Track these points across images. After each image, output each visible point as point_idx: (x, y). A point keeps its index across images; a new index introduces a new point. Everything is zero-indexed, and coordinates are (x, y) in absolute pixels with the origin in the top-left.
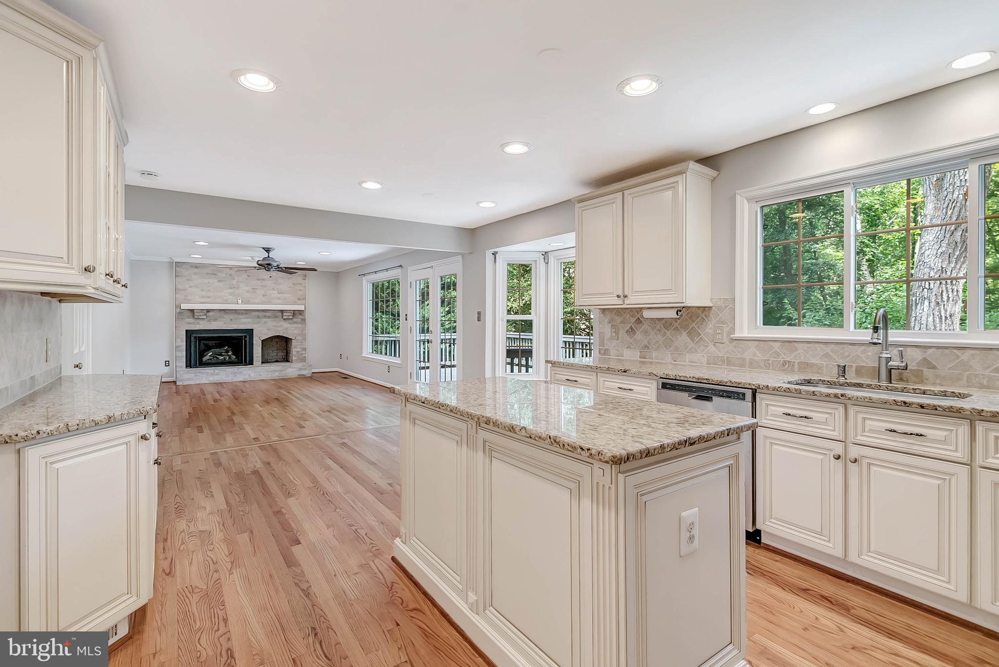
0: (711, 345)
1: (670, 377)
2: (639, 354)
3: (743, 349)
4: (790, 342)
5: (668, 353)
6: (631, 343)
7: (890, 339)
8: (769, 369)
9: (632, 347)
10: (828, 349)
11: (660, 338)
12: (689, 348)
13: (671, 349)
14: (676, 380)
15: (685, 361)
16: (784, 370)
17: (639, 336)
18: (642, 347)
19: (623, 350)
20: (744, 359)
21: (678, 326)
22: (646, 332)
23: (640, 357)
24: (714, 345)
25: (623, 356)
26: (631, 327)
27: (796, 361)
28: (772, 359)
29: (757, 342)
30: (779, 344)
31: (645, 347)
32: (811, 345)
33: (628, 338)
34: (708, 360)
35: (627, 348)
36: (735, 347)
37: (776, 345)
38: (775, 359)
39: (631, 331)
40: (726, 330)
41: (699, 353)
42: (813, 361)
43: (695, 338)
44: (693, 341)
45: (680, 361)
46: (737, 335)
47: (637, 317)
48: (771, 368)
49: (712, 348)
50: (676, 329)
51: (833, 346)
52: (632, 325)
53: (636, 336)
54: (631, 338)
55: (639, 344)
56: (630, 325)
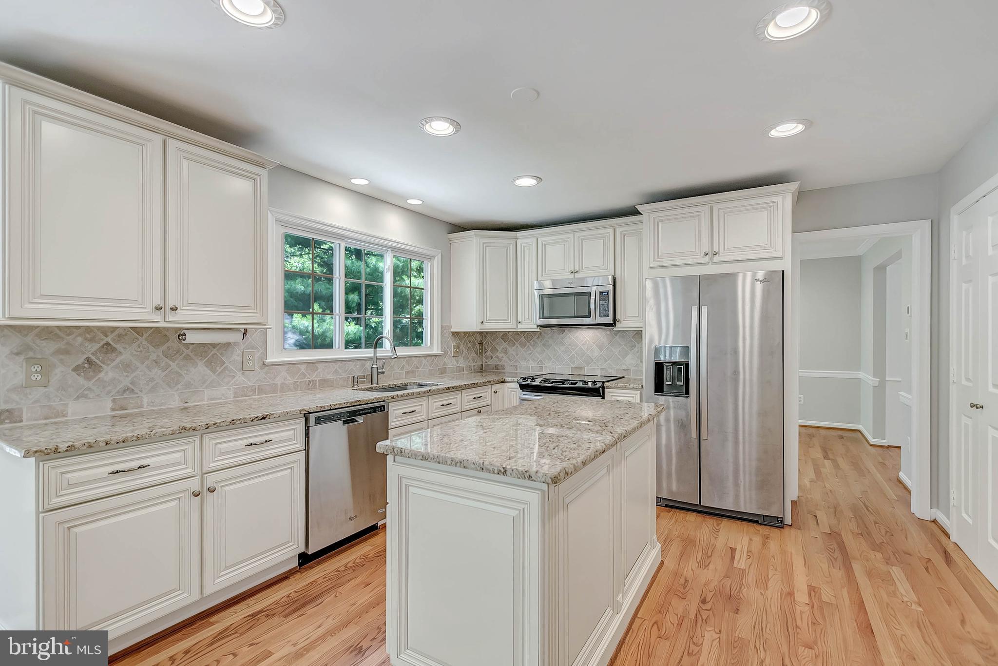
0: (239, 374)
1: (324, 409)
2: (109, 404)
3: (274, 374)
4: (313, 363)
5: (174, 395)
6: (88, 390)
7: (377, 355)
8: (297, 390)
9: (91, 396)
10: (337, 366)
11: (157, 373)
12: (208, 382)
13: (179, 386)
14: (331, 410)
15: (203, 400)
16: (309, 389)
17: (108, 373)
18: (118, 392)
19: (66, 405)
20: (276, 385)
21: (191, 354)
22: (127, 367)
23: (113, 410)
24: (243, 374)
25: (64, 416)
26: (88, 360)
27: (318, 379)
28: (299, 381)
29: (287, 366)
30: (304, 366)
31: (125, 391)
32: (327, 364)
33: (82, 381)
34: (235, 393)
35: (77, 398)
36: (266, 373)
37: (303, 367)
38: (302, 380)
39: (90, 366)
40: (257, 355)
41: (224, 386)
42: (329, 377)
43: (218, 368)
44: (214, 372)
45: (194, 402)
46: (269, 360)
47: (103, 342)
48: (299, 389)
49: (240, 378)
50: (187, 358)
51: (339, 363)
52: (91, 356)
53: (102, 375)
54: (88, 379)
55: (110, 388)
56: (85, 356)
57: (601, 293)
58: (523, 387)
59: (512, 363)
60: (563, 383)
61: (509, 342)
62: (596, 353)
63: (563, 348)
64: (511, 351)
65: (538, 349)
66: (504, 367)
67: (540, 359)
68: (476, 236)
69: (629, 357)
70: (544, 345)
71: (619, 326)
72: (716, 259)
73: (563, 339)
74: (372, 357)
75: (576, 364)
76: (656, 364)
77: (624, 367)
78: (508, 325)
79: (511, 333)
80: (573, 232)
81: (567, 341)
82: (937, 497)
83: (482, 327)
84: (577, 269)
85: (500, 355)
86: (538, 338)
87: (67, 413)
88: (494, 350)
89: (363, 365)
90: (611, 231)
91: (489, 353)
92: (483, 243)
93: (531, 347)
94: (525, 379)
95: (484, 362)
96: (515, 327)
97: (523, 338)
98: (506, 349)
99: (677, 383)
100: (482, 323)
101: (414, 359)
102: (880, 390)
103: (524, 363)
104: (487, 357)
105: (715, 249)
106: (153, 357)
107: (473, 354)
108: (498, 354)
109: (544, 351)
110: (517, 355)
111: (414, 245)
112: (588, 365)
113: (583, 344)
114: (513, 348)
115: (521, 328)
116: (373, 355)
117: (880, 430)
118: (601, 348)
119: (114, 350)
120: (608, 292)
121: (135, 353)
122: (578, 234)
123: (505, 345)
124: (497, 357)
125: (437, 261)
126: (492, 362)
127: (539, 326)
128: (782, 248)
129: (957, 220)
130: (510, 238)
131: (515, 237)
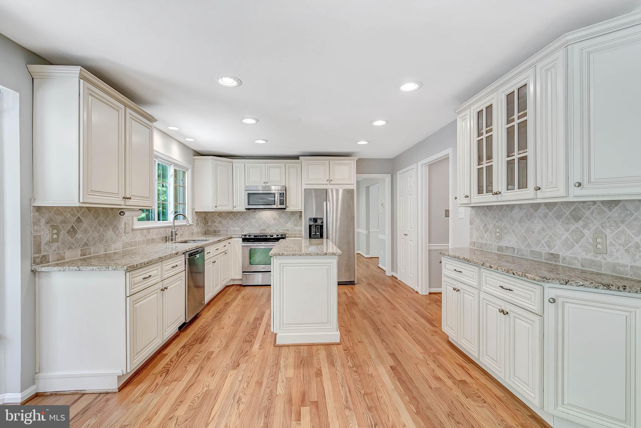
0: (124, 235)
1: (190, 250)
2: (80, 253)
3: (136, 235)
5: (102, 247)
6: (73, 244)
7: (175, 224)
9: (73, 248)
11: (96, 234)
12: (113, 240)
13: (103, 242)
17: (79, 235)
18: (83, 246)
19: (65, 253)
20: (136, 241)
22: (85, 231)
23: (81, 256)
25: (64, 259)
26: (72, 227)
27: (150, 239)
29: (140, 231)
30: (146, 231)
31: (85, 245)
32: (153, 230)
33: (70, 239)
34: (122, 246)
35: (68, 249)
36: (133, 235)
38: (145, 239)
39: (73, 230)
40: (130, 224)
41: (118, 242)
42: (154, 237)
43: (117, 232)
44: (115, 234)
45: (109, 251)
46: (134, 227)
47: (77, 216)
49: (124, 237)
50: (106, 226)
52: (73, 224)
53: (77, 235)
54: (72, 237)
55: (80, 243)
56: (71, 225)
57: (280, 194)
58: (245, 240)
59: (225, 229)
60: (266, 236)
61: (223, 217)
62: (273, 222)
63: (254, 220)
64: (224, 222)
65: (241, 221)
66: (219, 231)
67: (242, 226)
68: (212, 159)
69: (289, 223)
70: (244, 219)
71: (288, 210)
72: (331, 182)
73: (255, 215)
74: (172, 225)
75: (262, 228)
76: (309, 225)
77: (286, 228)
78: (228, 208)
79: (224, 213)
80: (265, 163)
81: (257, 216)
82: (394, 267)
83: (216, 209)
84: (267, 181)
85: (217, 225)
86: (241, 215)
87: (65, 258)
88: (213, 222)
89: (166, 230)
90: (284, 165)
91: (209, 224)
92: (216, 164)
93: (237, 220)
94: (245, 235)
95: (206, 229)
96: (232, 209)
97: (231, 215)
98: (221, 221)
99: (317, 234)
100: (216, 207)
101: (183, 227)
102: (368, 236)
103: (232, 229)
104: (208, 226)
105: (331, 179)
106: (95, 225)
107: (202, 225)
108: (215, 224)
109: (244, 221)
110: (228, 224)
111: (181, 161)
112: (268, 228)
113: (266, 218)
114: (225, 221)
115: (235, 210)
116: (172, 224)
117: (368, 252)
118: (275, 219)
119: (81, 221)
120: (284, 194)
121: (89, 223)
122: (267, 165)
123: (220, 219)
124: (215, 226)
125: (190, 171)
126: (211, 229)
127: (246, 209)
128: (354, 181)
129: (399, 176)
130: (228, 162)
131: (232, 162)
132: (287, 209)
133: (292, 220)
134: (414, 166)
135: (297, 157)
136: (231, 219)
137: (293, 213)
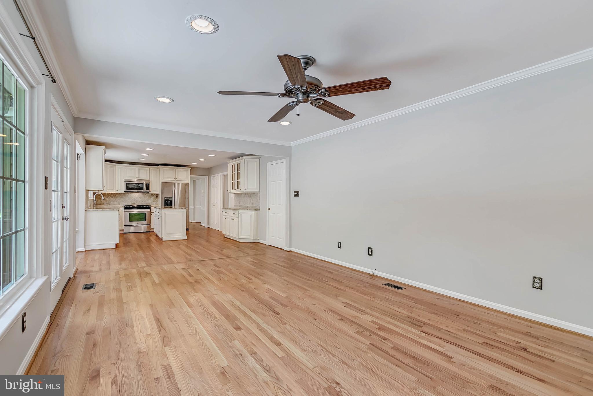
58: (126, 208)
60: (140, 206)
62: (140, 199)
63: (128, 198)
65: (118, 198)
69: (150, 200)
70: (121, 197)
72: (177, 180)
75: (133, 203)
77: (148, 203)
78: (114, 191)
80: (137, 167)
81: (129, 196)
82: (208, 223)
84: (138, 177)
90: (148, 168)
93: (115, 198)
94: (124, 206)
97: (112, 195)
102: (194, 209)
103: (112, 203)
105: (177, 178)
110: (110, 200)
113: (135, 197)
114: (108, 198)
115: (117, 192)
117: (194, 219)
118: (141, 198)
120: (148, 184)
124: (101, 201)
127: (125, 192)
128: (189, 179)
129: (211, 177)
130: (114, 165)
131: (116, 165)
132: (150, 192)
133: (151, 198)
134: (218, 175)
135: (157, 165)
136: (112, 197)
137: (152, 195)
